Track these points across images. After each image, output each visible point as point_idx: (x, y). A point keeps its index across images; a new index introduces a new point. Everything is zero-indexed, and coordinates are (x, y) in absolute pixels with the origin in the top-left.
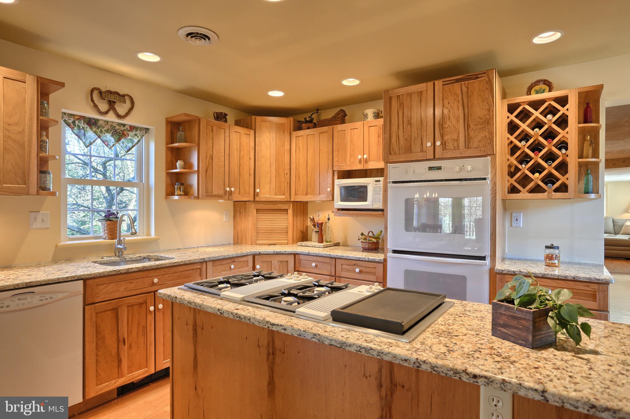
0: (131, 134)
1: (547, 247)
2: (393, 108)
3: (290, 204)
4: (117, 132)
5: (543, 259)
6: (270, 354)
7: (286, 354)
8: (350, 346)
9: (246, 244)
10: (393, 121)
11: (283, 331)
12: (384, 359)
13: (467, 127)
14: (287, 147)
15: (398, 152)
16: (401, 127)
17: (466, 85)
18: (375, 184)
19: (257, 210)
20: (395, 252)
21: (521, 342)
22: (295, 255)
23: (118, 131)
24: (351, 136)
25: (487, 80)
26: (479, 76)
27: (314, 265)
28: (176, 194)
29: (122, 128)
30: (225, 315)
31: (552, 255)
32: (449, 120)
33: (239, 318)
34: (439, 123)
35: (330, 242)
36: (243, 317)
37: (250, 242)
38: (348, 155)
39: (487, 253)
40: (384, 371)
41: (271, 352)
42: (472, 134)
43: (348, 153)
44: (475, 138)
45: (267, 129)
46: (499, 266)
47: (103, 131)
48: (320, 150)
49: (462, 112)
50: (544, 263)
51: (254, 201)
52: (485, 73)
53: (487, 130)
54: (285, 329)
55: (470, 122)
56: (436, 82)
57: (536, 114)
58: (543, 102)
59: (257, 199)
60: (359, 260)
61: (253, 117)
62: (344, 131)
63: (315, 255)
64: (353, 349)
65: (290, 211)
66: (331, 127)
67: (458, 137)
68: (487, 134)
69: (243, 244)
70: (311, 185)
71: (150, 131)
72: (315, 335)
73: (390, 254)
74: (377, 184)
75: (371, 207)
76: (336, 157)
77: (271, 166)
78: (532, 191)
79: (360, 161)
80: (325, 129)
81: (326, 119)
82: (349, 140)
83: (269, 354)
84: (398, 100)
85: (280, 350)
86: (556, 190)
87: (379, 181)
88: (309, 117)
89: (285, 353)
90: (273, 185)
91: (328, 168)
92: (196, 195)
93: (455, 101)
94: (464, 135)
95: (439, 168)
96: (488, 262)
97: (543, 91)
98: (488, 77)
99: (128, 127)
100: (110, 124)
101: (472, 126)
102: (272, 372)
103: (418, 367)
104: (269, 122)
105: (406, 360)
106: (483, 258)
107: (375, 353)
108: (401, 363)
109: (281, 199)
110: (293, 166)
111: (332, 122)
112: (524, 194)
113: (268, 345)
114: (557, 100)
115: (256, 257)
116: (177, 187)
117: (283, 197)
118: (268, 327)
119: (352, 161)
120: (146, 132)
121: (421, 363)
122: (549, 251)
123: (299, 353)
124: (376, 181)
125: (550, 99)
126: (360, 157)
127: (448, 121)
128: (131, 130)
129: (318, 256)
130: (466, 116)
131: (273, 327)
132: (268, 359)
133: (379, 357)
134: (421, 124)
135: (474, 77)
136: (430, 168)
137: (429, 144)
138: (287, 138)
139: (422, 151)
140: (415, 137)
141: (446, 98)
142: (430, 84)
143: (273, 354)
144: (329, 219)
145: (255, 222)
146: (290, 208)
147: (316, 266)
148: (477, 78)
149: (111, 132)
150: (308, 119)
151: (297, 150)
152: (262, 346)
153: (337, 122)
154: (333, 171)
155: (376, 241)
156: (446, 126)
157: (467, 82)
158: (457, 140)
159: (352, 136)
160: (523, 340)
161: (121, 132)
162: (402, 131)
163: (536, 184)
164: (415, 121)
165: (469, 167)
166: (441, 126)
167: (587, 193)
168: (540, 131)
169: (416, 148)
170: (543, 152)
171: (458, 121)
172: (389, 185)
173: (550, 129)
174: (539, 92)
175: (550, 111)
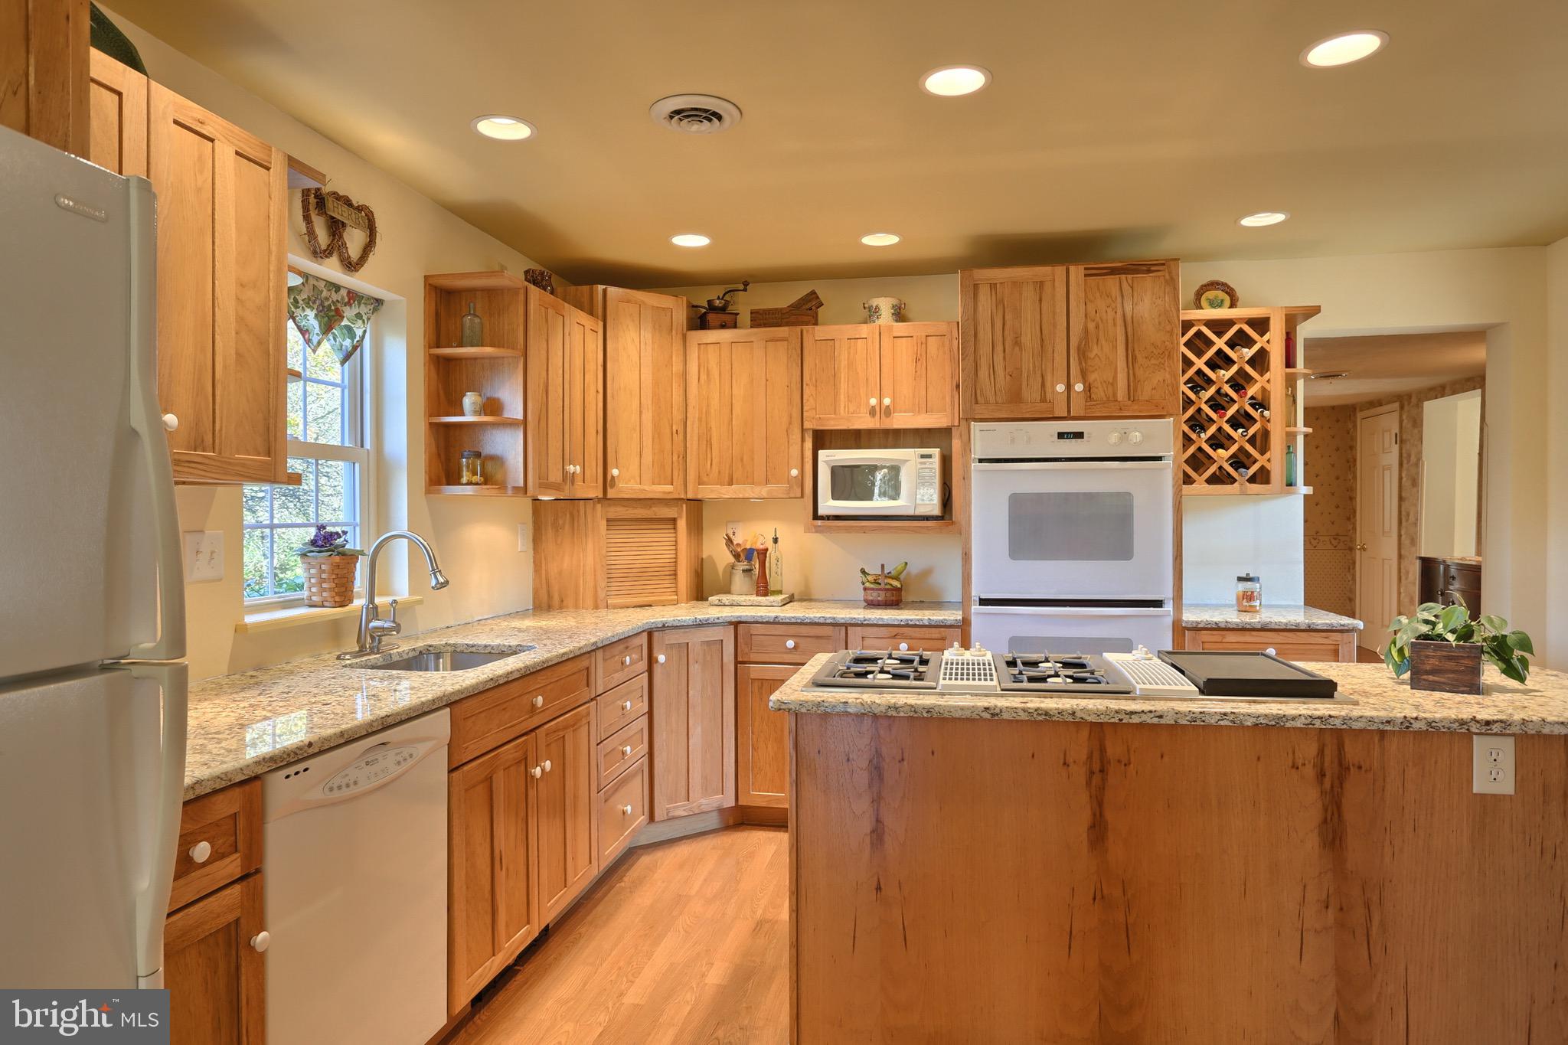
0: (349, 312)
1: (1240, 579)
2: (980, 308)
3: (682, 506)
4: (323, 307)
5: (1234, 602)
6: (1094, 773)
7: (1132, 765)
8: (1294, 719)
9: (576, 607)
10: (981, 335)
11: (1156, 721)
12: (1353, 727)
13: (1131, 359)
14: (677, 367)
15: (992, 399)
16: (999, 348)
17: (1130, 281)
18: (921, 463)
19: (608, 520)
20: (984, 602)
21: (1462, 689)
22: (736, 624)
23: (326, 304)
24: (849, 353)
25: (1167, 277)
26: (1153, 268)
27: (790, 644)
28: (464, 480)
29: (335, 297)
30: (1005, 716)
31: (1252, 592)
32: (1097, 344)
33: (1046, 715)
34: (1079, 349)
35: (780, 592)
36: (1056, 712)
37: (589, 602)
38: (842, 397)
39: (1166, 593)
40: (1327, 752)
41: (1096, 767)
42: (1140, 373)
43: (842, 391)
44: (1146, 383)
45: (633, 321)
46: (1189, 617)
47: (301, 302)
48: (767, 380)
49: (1123, 332)
50: (1236, 608)
51: (605, 498)
52: (1163, 264)
53: (1167, 369)
54: (1161, 717)
55: (1137, 352)
56: (1072, 268)
57: (1220, 343)
58: (1229, 323)
59: (611, 494)
60: (907, 625)
61: (601, 287)
62: (831, 343)
63: (793, 620)
64: (1299, 724)
65: (682, 524)
66: (798, 329)
67: (1115, 377)
68: (1168, 376)
69: (567, 607)
70: (742, 460)
71: (384, 308)
72: (1225, 714)
73: (976, 608)
74: (925, 463)
75: (911, 512)
76: (811, 399)
77: (641, 412)
78: (1211, 481)
79: (872, 412)
80: (783, 331)
81: (776, 309)
82: (844, 363)
83: (1092, 773)
84: (993, 293)
85: (1119, 761)
86: (1252, 480)
87: (929, 456)
88: (719, 298)
89: (1130, 764)
90: (648, 458)
91: (790, 423)
92: (521, 483)
93: (1109, 310)
94: (1125, 374)
95: (1079, 435)
96: (1169, 608)
97: (1220, 305)
98: (1170, 273)
99: (343, 292)
100: (312, 281)
101: (1140, 359)
102: (1100, 804)
103: (1407, 727)
104: (636, 303)
105: (1388, 722)
106: (1158, 604)
107: (1338, 723)
108: (1381, 727)
109: (664, 493)
110: (693, 414)
111: (793, 319)
112: (1200, 486)
113: (1090, 757)
114: (1251, 322)
115: (656, 634)
116: (467, 463)
117: (669, 488)
118: (1121, 720)
119: (851, 410)
120: (375, 310)
121: (1412, 721)
122: (1242, 587)
123: (1162, 757)
124: (923, 456)
125: (1241, 320)
126: (873, 401)
127: (1095, 346)
128: (349, 304)
129: (801, 624)
130: (1130, 341)
131: (1133, 716)
132: (1088, 783)
133: (1345, 727)
134: (1042, 347)
135: (1145, 268)
136: (1061, 435)
137: (1061, 388)
138: (677, 346)
139: (1043, 400)
140: (1029, 371)
141: (1091, 301)
142: (1060, 270)
143: (1102, 771)
144: (776, 540)
145: (604, 552)
146: (681, 517)
147: (795, 648)
148: (1149, 271)
149: (315, 306)
150: (717, 303)
151: (703, 377)
152: (1075, 762)
153: (805, 318)
154: (803, 430)
155: (899, 586)
156: (1092, 355)
157: (1130, 276)
158: (1112, 384)
159: (852, 354)
160: (1466, 686)
161: (333, 308)
162: (1001, 355)
163: (1221, 468)
164: (1028, 338)
165: (1136, 436)
166: (1083, 354)
167: (1290, 484)
168: (1226, 374)
169: (1031, 393)
170: (1230, 413)
171: (1115, 347)
172: (975, 466)
173: (1241, 372)
174: (1215, 304)
175: (1241, 340)
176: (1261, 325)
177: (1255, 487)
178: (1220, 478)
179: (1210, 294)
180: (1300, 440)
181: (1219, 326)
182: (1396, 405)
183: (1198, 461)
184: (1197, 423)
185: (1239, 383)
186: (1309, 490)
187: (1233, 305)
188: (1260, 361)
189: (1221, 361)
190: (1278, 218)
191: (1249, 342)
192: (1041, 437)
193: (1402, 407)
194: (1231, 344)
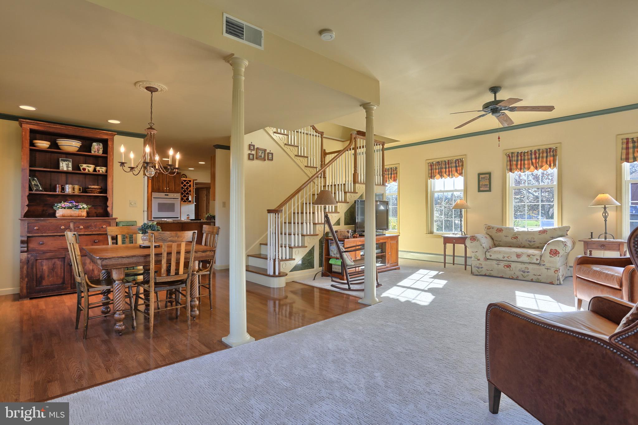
1: (187, 216)
15: (156, 189)
39: (179, 216)
42: (176, 187)
53: (179, 186)
57: (185, 183)
78: (183, 202)
94: (174, 187)
95: (168, 195)
96: (179, 218)
106: (178, 218)
114: (189, 180)
125: (187, 180)
136: (165, 195)
137: (165, 188)
139: (163, 190)
140: (161, 186)
158: (172, 188)
163: (185, 200)
164: (161, 181)
165: (175, 195)
166: (168, 184)
167: (193, 202)
168: (186, 187)
169: (161, 189)
170: (186, 193)
171: (173, 183)
172: (153, 199)
173: (187, 187)
174: (184, 177)
175: (187, 183)
176: (190, 181)
177: (189, 203)
178: (185, 201)
179: (183, 176)
180: (194, 196)
181: (185, 181)
182: (206, 189)
183: (182, 199)
184: (182, 194)
185: (187, 188)
186: (195, 203)
187: (186, 178)
188: (190, 186)
189: (185, 185)
190: (193, 169)
191: (189, 183)
192: (162, 195)
193: (207, 190)
194: (186, 183)
